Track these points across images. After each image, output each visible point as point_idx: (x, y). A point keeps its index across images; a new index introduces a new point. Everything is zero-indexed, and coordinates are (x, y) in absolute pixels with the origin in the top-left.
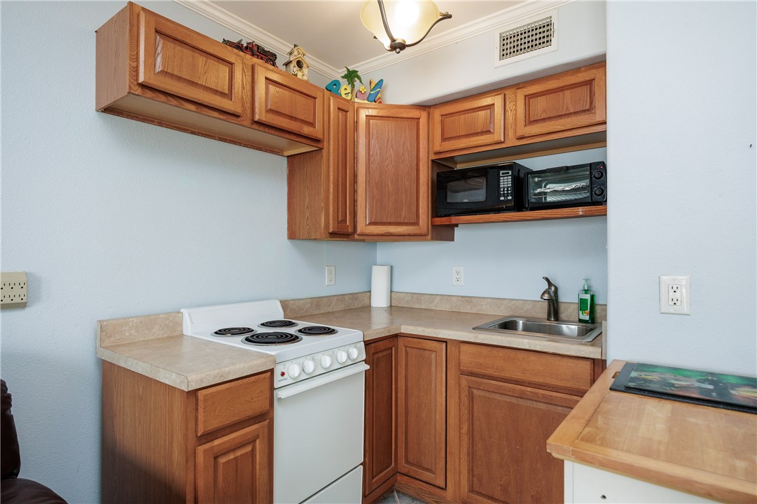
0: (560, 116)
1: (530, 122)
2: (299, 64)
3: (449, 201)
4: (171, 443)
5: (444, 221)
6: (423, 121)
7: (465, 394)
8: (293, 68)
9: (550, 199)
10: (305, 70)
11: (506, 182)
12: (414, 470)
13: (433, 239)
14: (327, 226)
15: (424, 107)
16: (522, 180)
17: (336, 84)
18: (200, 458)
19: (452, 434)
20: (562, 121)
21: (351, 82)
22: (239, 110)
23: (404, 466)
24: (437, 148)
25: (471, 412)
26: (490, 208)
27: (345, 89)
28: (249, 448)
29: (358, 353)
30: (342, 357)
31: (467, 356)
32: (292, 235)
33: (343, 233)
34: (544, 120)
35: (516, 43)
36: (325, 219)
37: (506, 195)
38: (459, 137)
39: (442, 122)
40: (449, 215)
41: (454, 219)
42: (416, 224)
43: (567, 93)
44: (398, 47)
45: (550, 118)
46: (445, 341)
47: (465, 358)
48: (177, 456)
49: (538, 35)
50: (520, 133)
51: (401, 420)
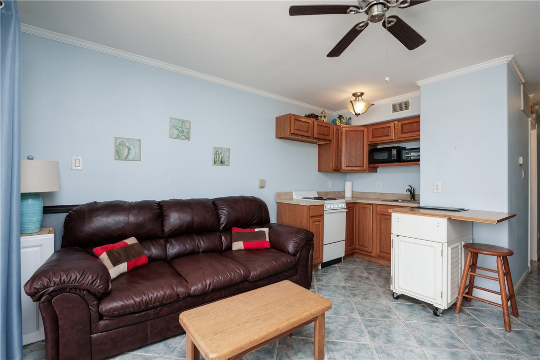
0: (413, 132)
1: (402, 133)
2: (325, 117)
3: (375, 158)
4: (303, 219)
5: (373, 165)
6: (365, 131)
7: (378, 221)
8: (323, 118)
9: (412, 158)
10: (326, 118)
11: (394, 153)
12: (361, 248)
13: (368, 172)
14: (332, 167)
15: (365, 126)
16: (400, 150)
17: (335, 120)
18: (311, 222)
19: (375, 235)
20: (413, 133)
21: (340, 119)
22: (311, 136)
23: (357, 247)
24: (371, 140)
25: (381, 227)
26: (389, 161)
27: (338, 122)
28: (319, 223)
29: (344, 205)
30: (340, 206)
31: (379, 209)
32: (320, 170)
33: (337, 170)
34: (407, 133)
35: (397, 107)
36: (332, 166)
37: (394, 157)
38: (379, 137)
39: (372, 131)
40: (375, 164)
41: (376, 165)
42: (363, 166)
43: (415, 124)
44: (357, 115)
45: (409, 132)
46: (372, 204)
47: (378, 210)
48: (304, 221)
49: (405, 106)
50: (399, 137)
51: (357, 231)
